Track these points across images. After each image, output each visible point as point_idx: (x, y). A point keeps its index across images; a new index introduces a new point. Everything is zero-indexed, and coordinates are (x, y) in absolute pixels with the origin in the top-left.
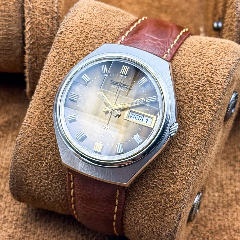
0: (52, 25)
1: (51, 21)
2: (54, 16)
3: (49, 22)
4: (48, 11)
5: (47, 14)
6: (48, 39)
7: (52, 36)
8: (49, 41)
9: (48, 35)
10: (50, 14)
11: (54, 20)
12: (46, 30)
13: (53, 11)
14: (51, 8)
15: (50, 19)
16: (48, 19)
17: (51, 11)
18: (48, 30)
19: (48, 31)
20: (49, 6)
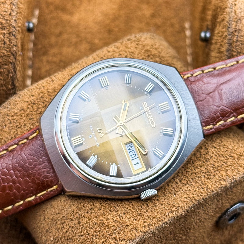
0: (9, 41)
1: (8, 36)
2: (11, 30)
3: (5, 38)
4: (5, 25)
5: (3, 28)
6: (4, 57)
7: (8, 54)
8: (5, 59)
9: (4, 53)
10: (7, 28)
11: (12, 36)
12: (2, 47)
13: (11, 25)
14: (8, 21)
15: (7, 35)
16: (4, 34)
17: (8, 25)
18: (4, 47)
19: (4, 49)
20: (6, 18)
